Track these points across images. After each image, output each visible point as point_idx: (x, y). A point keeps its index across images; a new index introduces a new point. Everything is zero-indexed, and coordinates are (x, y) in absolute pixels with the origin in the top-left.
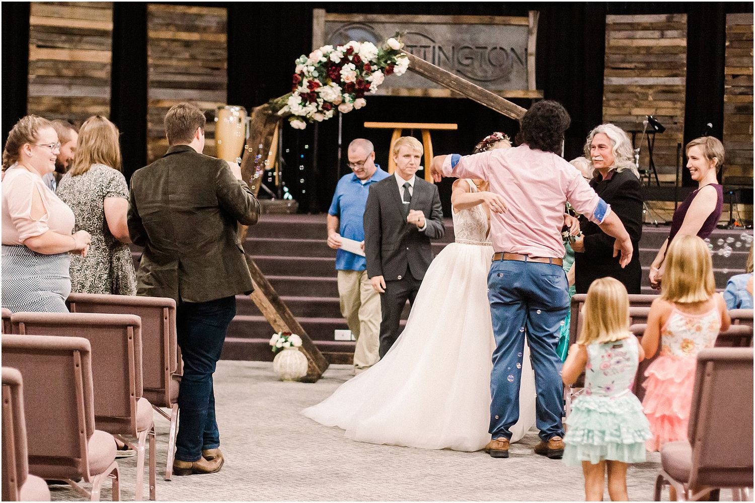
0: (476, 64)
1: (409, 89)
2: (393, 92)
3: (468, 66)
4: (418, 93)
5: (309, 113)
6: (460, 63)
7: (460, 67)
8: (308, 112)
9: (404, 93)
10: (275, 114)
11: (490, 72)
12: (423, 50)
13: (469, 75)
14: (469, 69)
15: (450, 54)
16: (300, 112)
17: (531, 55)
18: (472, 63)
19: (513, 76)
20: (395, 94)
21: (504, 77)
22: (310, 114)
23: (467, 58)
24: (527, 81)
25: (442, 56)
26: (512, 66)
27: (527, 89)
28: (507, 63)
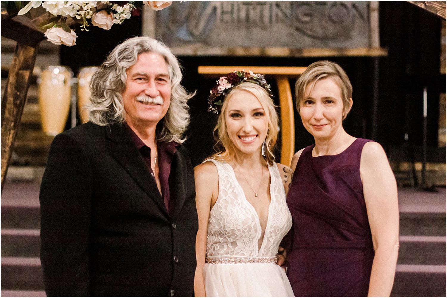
0: (316, 21)
1: (246, 48)
2: (229, 50)
3: (306, 23)
4: (255, 52)
5: (82, 8)
6: (299, 20)
7: (298, 25)
8: (78, 8)
9: (240, 52)
10: (14, 19)
11: (331, 29)
12: (259, 8)
13: (309, 33)
14: (308, 26)
15: (288, 11)
16: (60, 7)
17: (374, 10)
18: (311, 21)
19: (355, 34)
20: (231, 54)
21: (346, 34)
22: (82, 13)
23: (306, 15)
24: (370, 38)
25: (280, 14)
26: (353, 23)
27: (370, 46)
28: (348, 20)
